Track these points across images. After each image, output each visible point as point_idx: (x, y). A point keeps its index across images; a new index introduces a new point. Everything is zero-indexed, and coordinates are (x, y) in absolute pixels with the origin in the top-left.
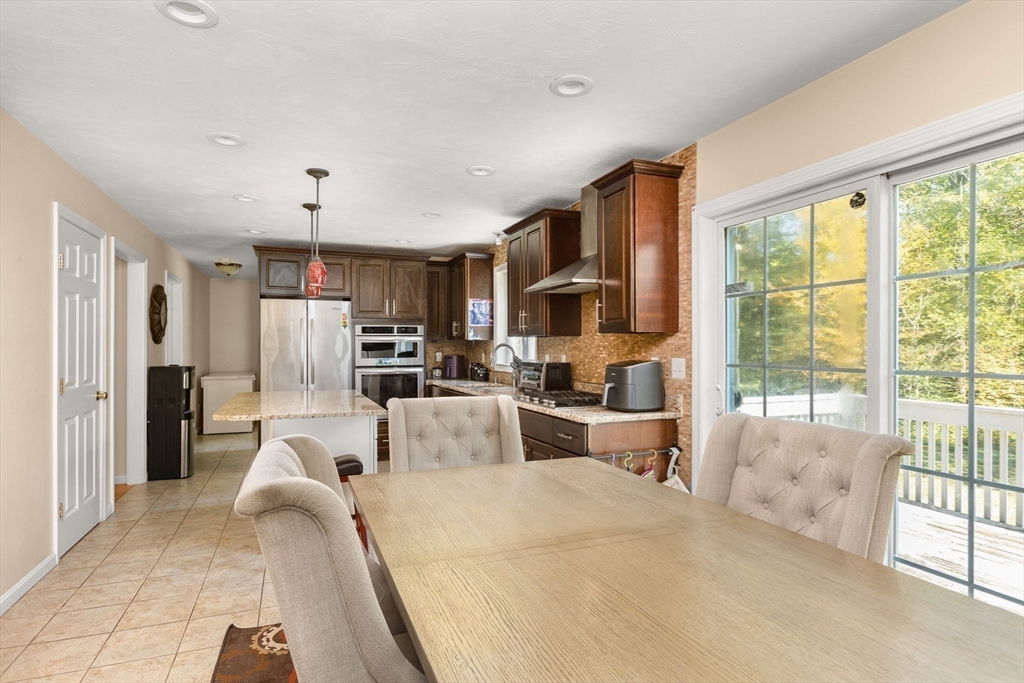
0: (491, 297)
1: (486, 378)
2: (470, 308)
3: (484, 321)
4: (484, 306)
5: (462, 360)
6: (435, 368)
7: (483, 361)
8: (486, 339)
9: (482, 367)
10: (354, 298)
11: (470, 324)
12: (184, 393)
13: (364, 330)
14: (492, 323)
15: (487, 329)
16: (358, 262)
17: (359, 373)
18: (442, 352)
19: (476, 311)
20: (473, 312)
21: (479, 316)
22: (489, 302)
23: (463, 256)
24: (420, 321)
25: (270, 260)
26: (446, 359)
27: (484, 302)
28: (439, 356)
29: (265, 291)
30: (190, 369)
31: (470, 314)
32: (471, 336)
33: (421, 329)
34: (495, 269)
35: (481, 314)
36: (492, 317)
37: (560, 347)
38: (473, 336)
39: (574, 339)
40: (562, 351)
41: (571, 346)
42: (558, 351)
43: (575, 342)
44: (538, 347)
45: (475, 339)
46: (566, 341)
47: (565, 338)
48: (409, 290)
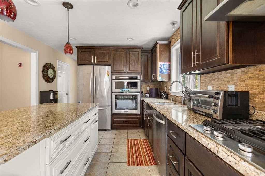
0: (170, 61)
1: (167, 98)
2: (159, 66)
3: (166, 72)
4: (166, 65)
5: (157, 90)
6: (146, 93)
7: (166, 90)
8: (167, 80)
9: (165, 93)
10: (112, 65)
13: (116, 77)
14: (170, 73)
15: (168, 76)
16: (113, 51)
17: (114, 95)
18: (150, 87)
19: (162, 67)
20: (161, 68)
21: (164, 70)
22: (168, 63)
24: (138, 73)
25: (81, 51)
26: (151, 89)
27: (166, 63)
28: (148, 88)
29: (79, 63)
31: (159, 69)
32: (160, 79)
33: (139, 77)
34: (171, 48)
35: (165, 69)
36: (170, 70)
37: (227, 79)
38: (161, 79)
39: (250, 69)
40: (229, 82)
41: (243, 77)
42: (223, 83)
43: (252, 72)
44: (201, 81)
45: (162, 80)
46: (235, 73)
47: (233, 70)
48: (134, 61)
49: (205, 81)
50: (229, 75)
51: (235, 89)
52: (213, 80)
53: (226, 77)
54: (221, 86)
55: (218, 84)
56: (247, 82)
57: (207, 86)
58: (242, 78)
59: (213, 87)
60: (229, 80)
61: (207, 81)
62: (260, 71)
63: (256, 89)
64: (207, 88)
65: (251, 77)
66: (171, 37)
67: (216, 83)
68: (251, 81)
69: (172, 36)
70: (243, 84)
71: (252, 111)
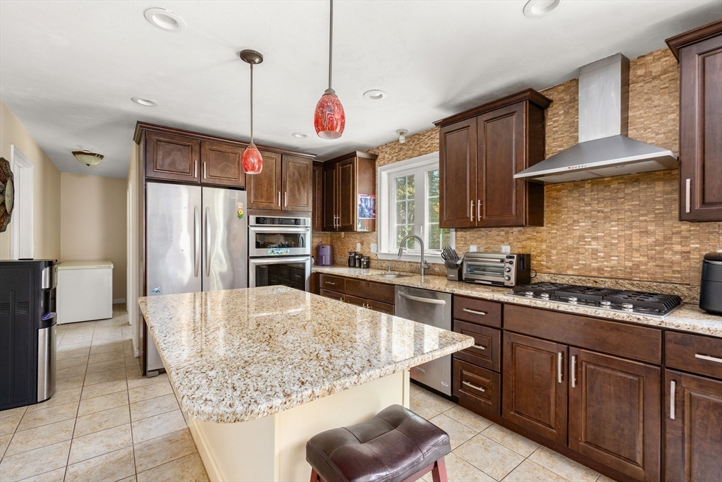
0: (374, 192)
1: (368, 266)
2: (359, 202)
3: (368, 215)
4: (369, 201)
8: (370, 230)
10: (248, 188)
11: (358, 217)
12: (42, 294)
13: (258, 221)
14: (375, 217)
15: (371, 222)
17: (252, 264)
19: (363, 205)
21: (365, 210)
22: (372, 198)
23: (354, 154)
24: (307, 214)
25: (158, 141)
27: (368, 197)
29: (151, 174)
30: (50, 264)
31: (358, 207)
32: (358, 228)
33: (308, 221)
34: (378, 169)
35: (367, 208)
37: (499, 238)
38: (361, 228)
39: (528, 230)
40: (502, 242)
41: (520, 237)
42: (494, 242)
43: (530, 233)
44: (456, 238)
45: (362, 230)
46: (511, 231)
47: (508, 228)
48: (298, 184)
49: (465, 238)
50: (503, 233)
51: (511, 250)
52: (479, 238)
53: (498, 235)
54: (491, 246)
55: (487, 243)
56: (524, 243)
57: (469, 245)
58: (519, 239)
59: (478, 248)
60: (503, 239)
61: (468, 238)
62: (537, 232)
63: (533, 251)
64: (469, 249)
65: (528, 239)
66: (378, 148)
67: (484, 242)
68: (528, 243)
69: (382, 146)
70: (519, 245)
71: (533, 275)
